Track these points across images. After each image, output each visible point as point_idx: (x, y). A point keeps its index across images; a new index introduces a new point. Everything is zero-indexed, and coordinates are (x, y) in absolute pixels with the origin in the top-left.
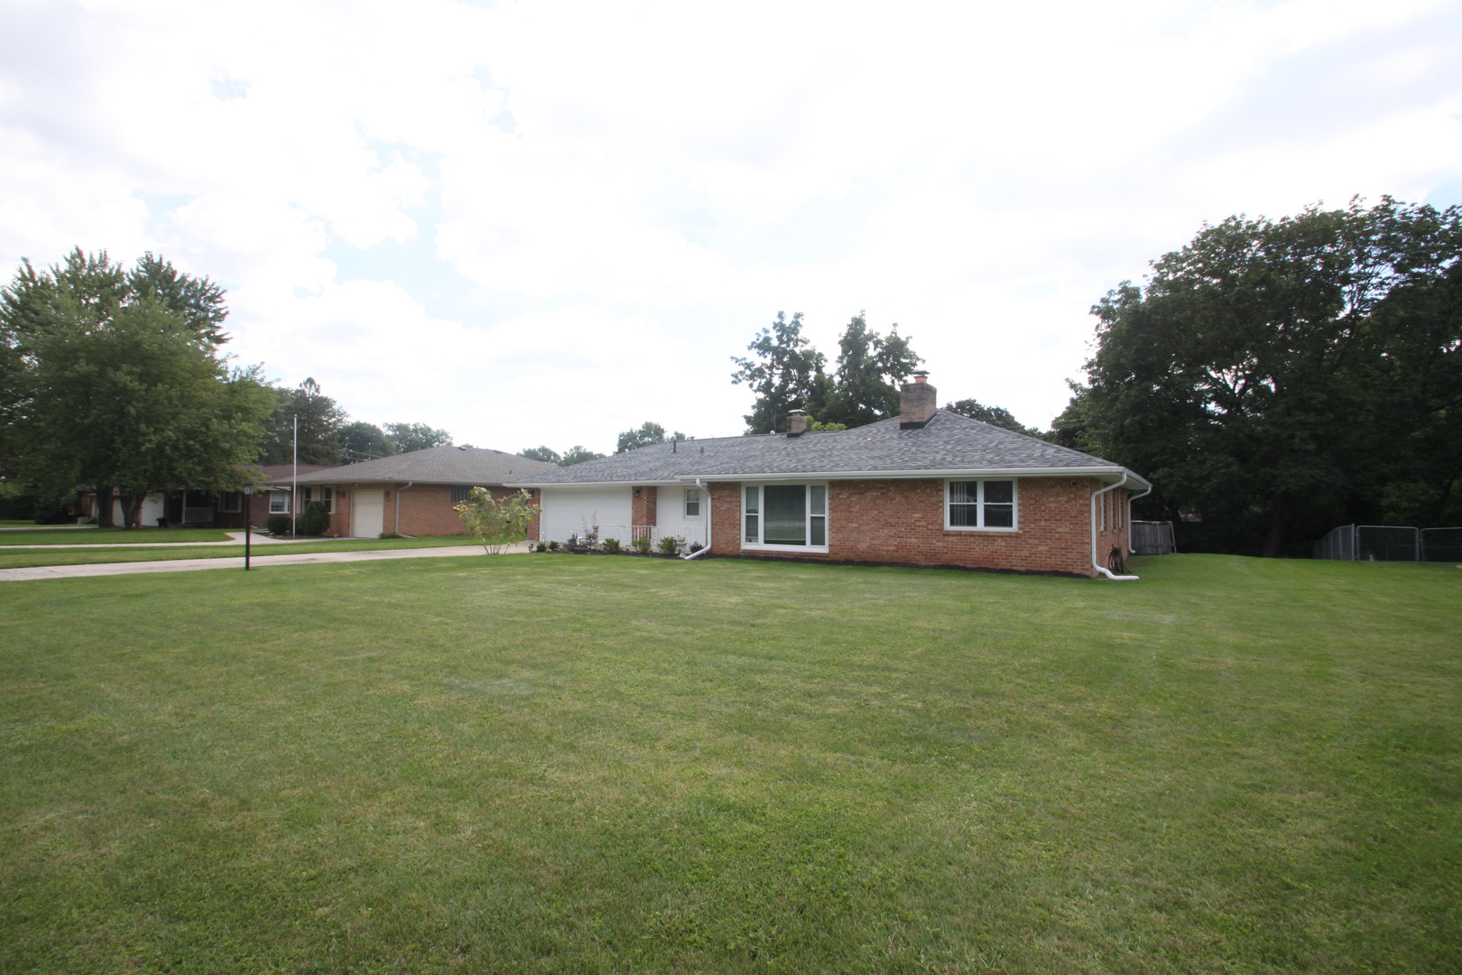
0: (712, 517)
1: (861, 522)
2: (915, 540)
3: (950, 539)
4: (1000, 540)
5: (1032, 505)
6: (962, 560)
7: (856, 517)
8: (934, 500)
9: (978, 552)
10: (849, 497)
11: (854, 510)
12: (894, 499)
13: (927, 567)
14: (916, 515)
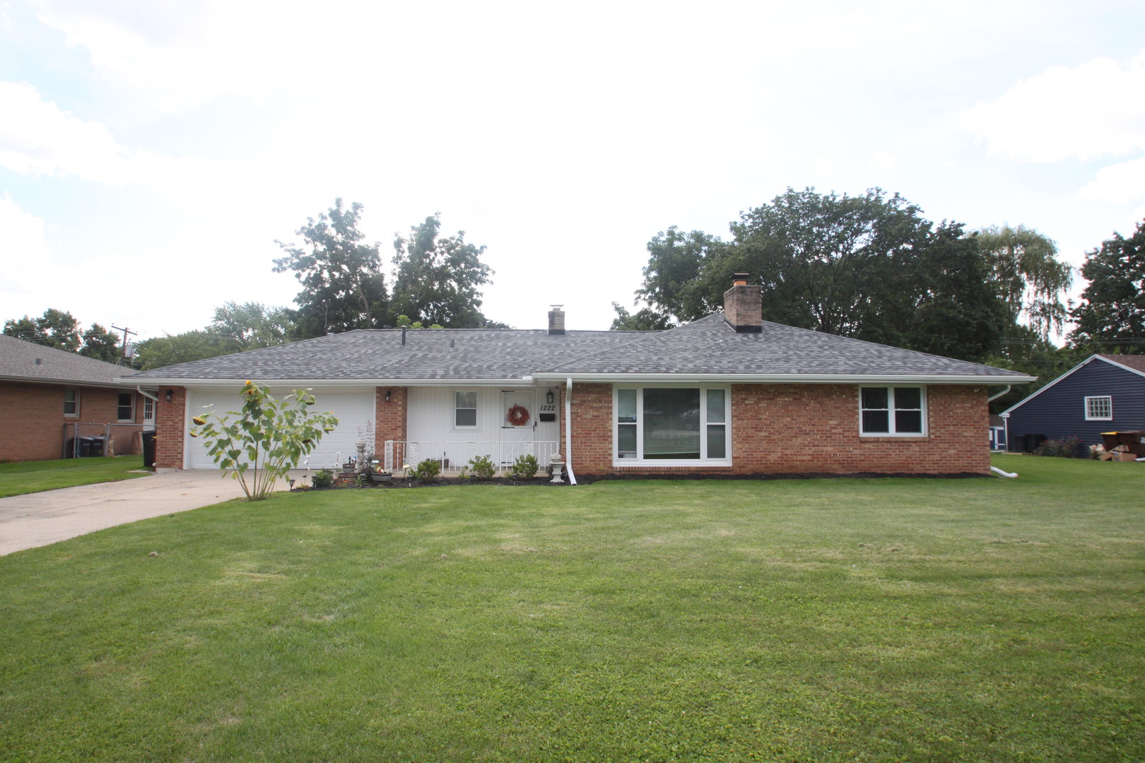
0: (572, 428)
1: (772, 431)
2: (830, 449)
3: (867, 446)
4: (914, 445)
5: (941, 411)
6: (879, 467)
7: (766, 425)
8: (850, 406)
9: (895, 458)
10: (756, 403)
11: (763, 417)
12: (807, 405)
13: (844, 476)
14: (831, 422)
